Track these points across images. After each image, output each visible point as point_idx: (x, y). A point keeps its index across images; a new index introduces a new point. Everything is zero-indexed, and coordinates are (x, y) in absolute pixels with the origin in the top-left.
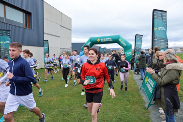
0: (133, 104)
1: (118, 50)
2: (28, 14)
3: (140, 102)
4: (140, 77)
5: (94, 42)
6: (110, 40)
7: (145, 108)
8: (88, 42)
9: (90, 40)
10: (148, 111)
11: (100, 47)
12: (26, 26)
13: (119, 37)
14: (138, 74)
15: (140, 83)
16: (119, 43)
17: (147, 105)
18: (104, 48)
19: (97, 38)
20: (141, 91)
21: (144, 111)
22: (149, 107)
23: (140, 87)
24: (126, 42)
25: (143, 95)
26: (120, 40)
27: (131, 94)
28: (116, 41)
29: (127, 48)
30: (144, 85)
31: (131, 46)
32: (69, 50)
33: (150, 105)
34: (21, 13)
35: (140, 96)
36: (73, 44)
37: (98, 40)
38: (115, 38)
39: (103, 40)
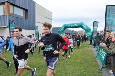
0: (92, 67)
1: (82, 32)
2: (26, 11)
3: (96, 66)
4: (96, 49)
5: (66, 27)
6: (77, 25)
7: (99, 69)
8: (62, 27)
9: (64, 26)
10: (101, 71)
12: (25, 18)
13: (82, 23)
14: (95, 47)
15: (96, 53)
16: (83, 28)
17: (101, 68)
18: (73, 31)
19: (68, 24)
20: (97, 59)
21: (99, 71)
22: (102, 69)
23: (96, 56)
24: (87, 27)
25: (98, 61)
26: (83, 26)
27: (90, 60)
28: (80, 26)
29: (87, 30)
30: (99, 54)
31: (90, 29)
33: (103, 67)
34: (22, 10)
35: (96, 61)
36: (53, 28)
37: (69, 26)
38: (80, 24)
39: (72, 26)
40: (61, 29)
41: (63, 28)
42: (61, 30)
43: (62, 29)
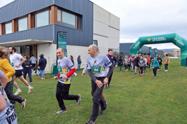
1: (172, 52)
5: (143, 42)
6: (163, 39)
8: (137, 42)
9: (140, 40)
11: (150, 48)
13: (174, 35)
16: (175, 43)
18: (155, 49)
19: (148, 37)
24: (183, 41)
26: (176, 39)
28: (171, 40)
32: (117, 51)
34: (74, 17)
36: (121, 44)
37: (149, 40)
38: (169, 37)
39: (154, 40)
40: (134, 46)
41: (139, 43)
42: (134, 48)
43: (136, 46)
